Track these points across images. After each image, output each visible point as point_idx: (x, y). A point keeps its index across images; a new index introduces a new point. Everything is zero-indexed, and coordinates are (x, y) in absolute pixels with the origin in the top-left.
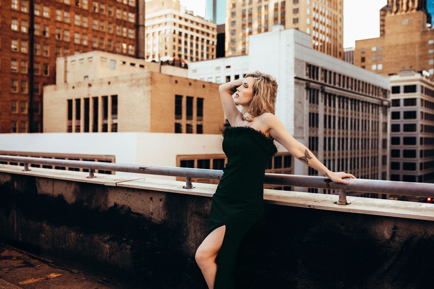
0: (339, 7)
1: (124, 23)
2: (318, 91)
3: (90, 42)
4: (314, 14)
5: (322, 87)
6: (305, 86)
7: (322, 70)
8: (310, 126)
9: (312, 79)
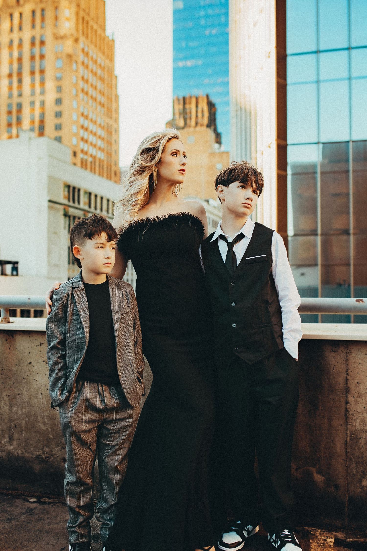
0: (114, 115)
4: (82, 121)
6: (62, 212)
7: (86, 192)
8: (69, 263)
9: (71, 204)
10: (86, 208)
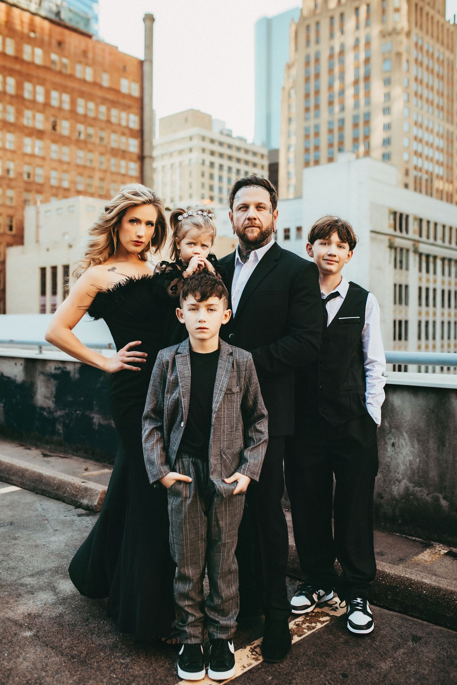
0: (456, 118)
1: (123, 154)
2: (408, 251)
3: (73, 183)
4: (415, 131)
5: (414, 245)
6: (387, 243)
7: (415, 218)
8: (395, 303)
9: (398, 233)
10: (417, 237)
